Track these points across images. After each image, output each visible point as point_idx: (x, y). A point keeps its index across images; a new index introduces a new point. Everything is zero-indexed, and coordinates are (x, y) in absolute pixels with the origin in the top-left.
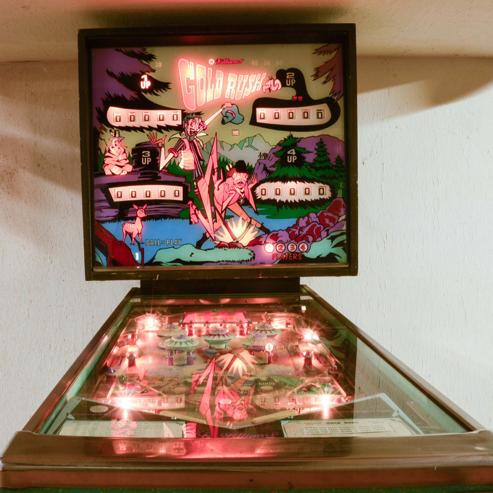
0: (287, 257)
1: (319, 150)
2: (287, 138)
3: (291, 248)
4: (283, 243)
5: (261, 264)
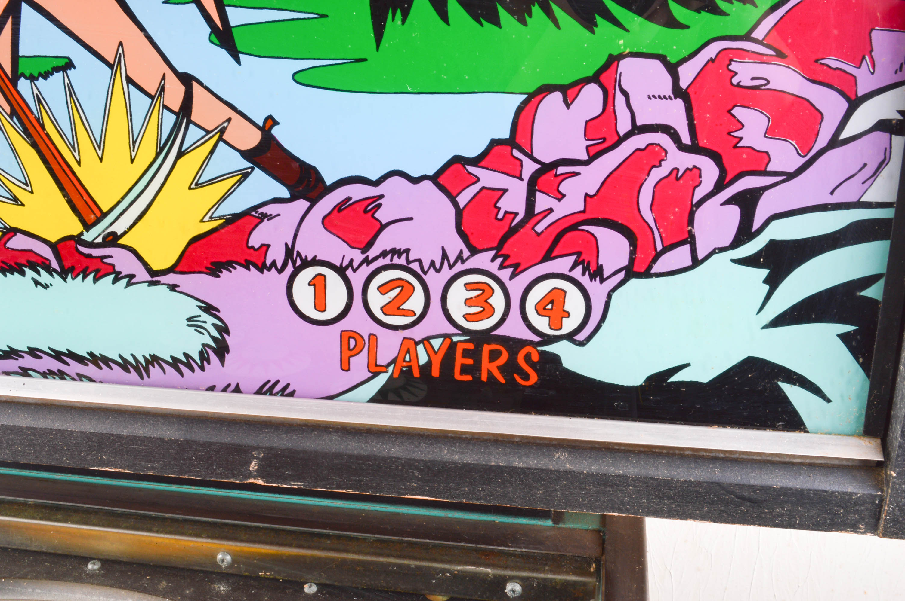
0: (437, 359)
3: (470, 302)
4: (415, 266)
5: (270, 392)
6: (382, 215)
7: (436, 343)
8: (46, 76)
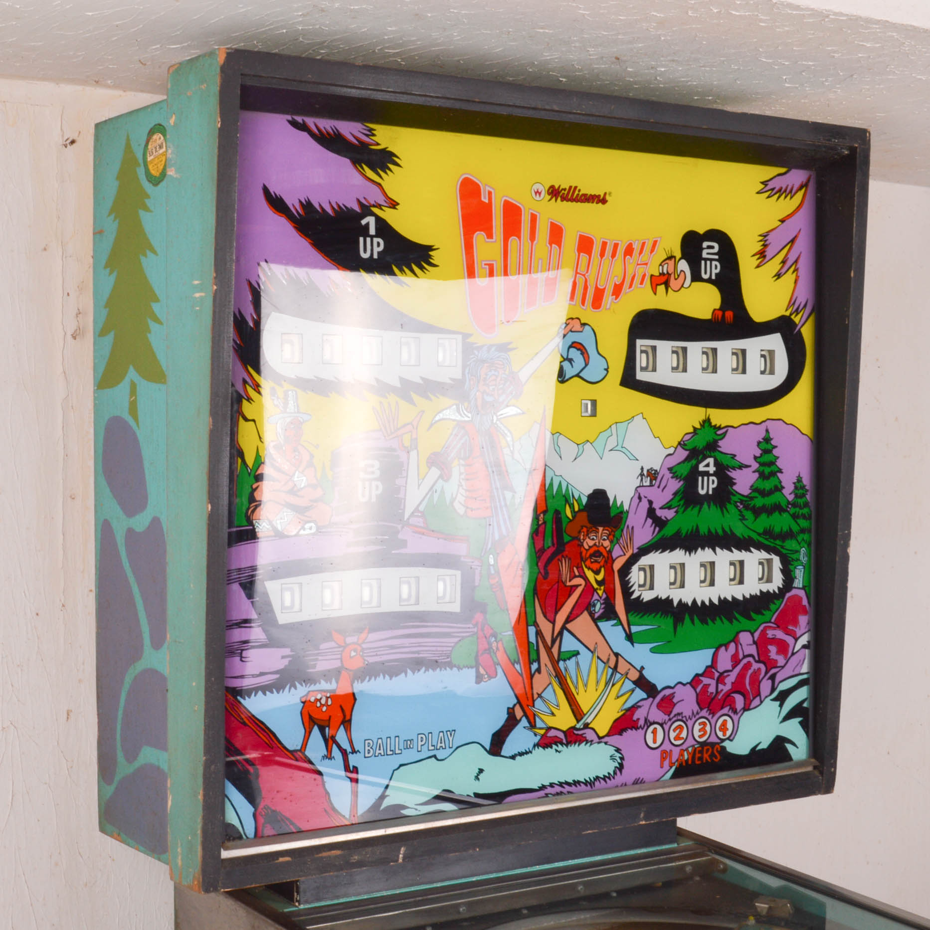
0: (690, 756)
1: (762, 460)
2: (698, 426)
3: (700, 730)
4: (684, 719)
5: (637, 783)
6: (675, 700)
7: (690, 749)
8: (569, 659)
